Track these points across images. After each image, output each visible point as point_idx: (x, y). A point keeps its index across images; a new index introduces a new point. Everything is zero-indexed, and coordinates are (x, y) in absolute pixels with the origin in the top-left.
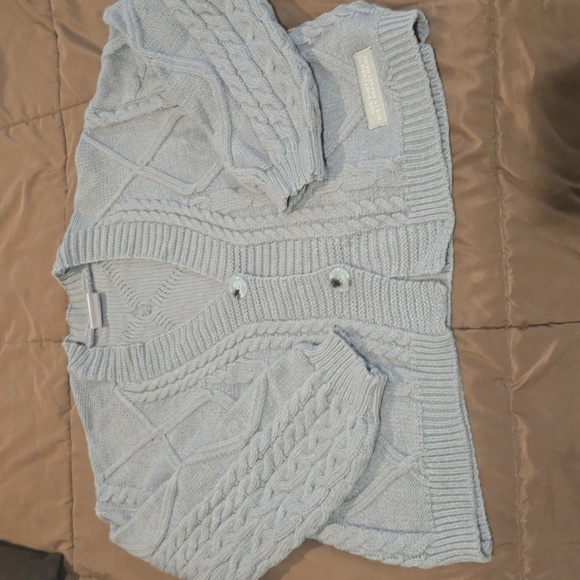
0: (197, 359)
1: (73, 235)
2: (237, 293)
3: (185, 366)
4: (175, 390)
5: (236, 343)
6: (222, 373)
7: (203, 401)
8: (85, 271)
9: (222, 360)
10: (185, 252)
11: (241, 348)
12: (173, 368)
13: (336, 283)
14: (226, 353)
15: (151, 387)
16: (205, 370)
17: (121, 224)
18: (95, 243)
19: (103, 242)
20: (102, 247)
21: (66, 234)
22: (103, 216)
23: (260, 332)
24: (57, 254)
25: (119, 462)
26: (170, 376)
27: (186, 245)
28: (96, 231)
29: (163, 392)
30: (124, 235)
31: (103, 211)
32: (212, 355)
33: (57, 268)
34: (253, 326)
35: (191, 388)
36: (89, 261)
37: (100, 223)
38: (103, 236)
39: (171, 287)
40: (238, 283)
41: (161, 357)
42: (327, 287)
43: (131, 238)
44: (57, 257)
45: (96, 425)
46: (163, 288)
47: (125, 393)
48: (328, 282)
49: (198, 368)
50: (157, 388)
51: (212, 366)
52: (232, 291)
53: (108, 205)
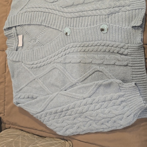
0: (51, 55)
1: (10, 17)
2: (67, 33)
3: (47, 57)
4: (43, 65)
5: (65, 50)
6: (60, 59)
7: (53, 68)
8: (14, 28)
9: (60, 55)
10: (48, 21)
11: (67, 51)
12: (43, 58)
13: (102, 30)
14: (62, 53)
15: (35, 63)
16: (54, 58)
17: (26, 13)
18: (17, 19)
19: (20, 19)
20: (20, 20)
21: (8, 17)
22: (20, 11)
23: (74, 46)
24: (5, 23)
25: (23, 86)
26: (42, 60)
27: (49, 19)
28: (18, 15)
29: (39, 65)
30: (27, 16)
31: (20, 9)
32: (57, 54)
33: (5, 27)
34: (72, 44)
35: (49, 64)
36: (15, 25)
37: (20, 12)
38: (20, 17)
39: (43, 33)
40: (67, 30)
41: (39, 54)
42: (99, 31)
43: (30, 17)
44: (5, 24)
45: (15, 76)
46: (40, 33)
47: (26, 65)
48: (100, 29)
49: (51, 58)
50: (37, 64)
51: (56, 57)
52: (65, 33)
53: (23, 7)
